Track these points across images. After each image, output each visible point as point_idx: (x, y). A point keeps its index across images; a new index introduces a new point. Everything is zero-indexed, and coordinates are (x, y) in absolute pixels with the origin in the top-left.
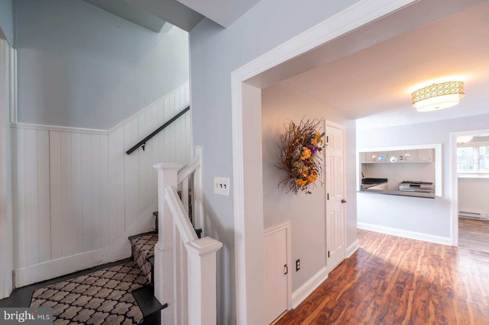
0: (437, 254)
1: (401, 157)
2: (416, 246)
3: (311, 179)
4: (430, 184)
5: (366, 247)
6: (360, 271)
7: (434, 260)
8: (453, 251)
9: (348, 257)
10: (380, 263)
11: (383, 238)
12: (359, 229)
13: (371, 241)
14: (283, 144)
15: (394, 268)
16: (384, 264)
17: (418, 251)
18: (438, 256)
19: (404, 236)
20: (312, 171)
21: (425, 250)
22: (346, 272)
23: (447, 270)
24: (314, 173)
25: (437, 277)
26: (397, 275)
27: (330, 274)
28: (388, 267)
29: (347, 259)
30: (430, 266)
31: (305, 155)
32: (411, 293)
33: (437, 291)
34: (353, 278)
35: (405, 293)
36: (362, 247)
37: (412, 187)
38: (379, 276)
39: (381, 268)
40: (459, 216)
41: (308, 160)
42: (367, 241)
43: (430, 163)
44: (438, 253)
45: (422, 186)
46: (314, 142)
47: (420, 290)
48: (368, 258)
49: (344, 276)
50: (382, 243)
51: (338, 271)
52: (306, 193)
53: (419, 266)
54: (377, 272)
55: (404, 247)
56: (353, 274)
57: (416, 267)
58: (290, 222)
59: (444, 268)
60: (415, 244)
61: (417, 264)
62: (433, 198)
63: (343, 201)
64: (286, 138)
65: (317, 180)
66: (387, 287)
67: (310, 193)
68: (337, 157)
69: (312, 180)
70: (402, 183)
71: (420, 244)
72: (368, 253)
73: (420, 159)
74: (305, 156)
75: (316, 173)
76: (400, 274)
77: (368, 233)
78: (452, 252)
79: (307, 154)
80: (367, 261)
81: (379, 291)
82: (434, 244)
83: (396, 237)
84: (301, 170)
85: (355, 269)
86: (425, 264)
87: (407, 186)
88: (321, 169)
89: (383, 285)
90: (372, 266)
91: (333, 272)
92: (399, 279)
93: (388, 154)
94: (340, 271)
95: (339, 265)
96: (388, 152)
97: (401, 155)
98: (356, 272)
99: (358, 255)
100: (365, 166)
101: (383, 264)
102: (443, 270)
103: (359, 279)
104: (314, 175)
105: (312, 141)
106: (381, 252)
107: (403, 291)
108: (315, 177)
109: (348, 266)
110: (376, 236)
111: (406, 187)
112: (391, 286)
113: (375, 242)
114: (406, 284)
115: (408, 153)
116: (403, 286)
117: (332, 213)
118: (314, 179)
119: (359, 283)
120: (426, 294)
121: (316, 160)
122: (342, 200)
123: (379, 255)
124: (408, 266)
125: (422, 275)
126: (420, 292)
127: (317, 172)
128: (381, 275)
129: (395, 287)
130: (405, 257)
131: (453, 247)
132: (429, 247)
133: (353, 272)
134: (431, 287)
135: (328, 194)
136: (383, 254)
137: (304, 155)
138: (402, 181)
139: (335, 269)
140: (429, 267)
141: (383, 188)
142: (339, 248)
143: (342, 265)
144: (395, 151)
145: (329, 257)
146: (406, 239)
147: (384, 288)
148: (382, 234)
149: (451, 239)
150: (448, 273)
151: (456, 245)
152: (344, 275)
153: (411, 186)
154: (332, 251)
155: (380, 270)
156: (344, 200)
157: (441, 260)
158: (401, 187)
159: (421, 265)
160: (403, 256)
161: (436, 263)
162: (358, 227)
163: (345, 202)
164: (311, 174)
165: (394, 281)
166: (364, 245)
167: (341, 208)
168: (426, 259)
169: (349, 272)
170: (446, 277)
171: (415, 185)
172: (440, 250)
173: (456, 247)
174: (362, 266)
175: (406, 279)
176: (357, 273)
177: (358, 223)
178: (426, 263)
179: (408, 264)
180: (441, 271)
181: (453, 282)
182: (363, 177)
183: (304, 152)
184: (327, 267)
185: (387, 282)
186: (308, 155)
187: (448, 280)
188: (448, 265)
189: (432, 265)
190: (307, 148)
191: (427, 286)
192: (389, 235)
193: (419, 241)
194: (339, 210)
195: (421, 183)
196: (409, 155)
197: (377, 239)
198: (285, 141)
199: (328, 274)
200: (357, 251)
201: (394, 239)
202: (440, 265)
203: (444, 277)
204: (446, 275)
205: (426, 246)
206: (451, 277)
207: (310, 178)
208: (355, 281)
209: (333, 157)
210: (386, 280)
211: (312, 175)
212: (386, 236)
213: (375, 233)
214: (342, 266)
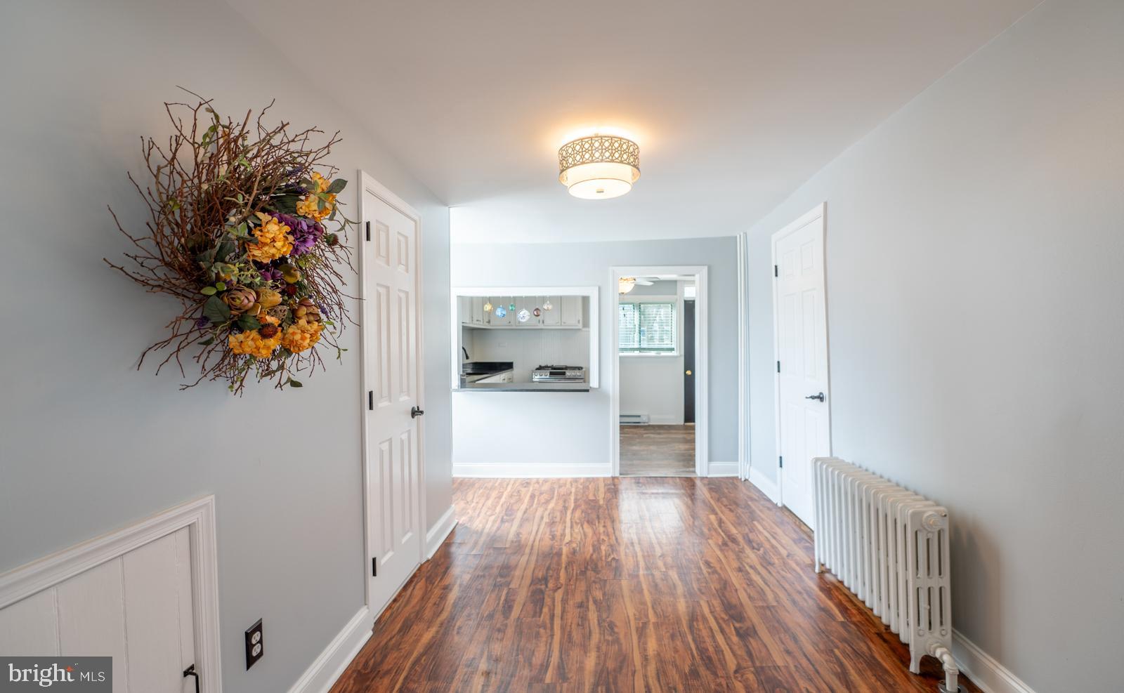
0: (594, 498)
1: (537, 309)
2: (563, 490)
3: (298, 337)
4: (580, 368)
5: (471, 519)
6: (458, 582)
7: (590, 511)
8: (614, 485)
9: (430, 556)
10: (501, 548)
11: (506, 490)
12: (458, 478)
13: (482, 501)
14: (158, 183)
15: (527, 550)
16: (509, 548)
17: (565, 501)
18: (596, 501)
19: (542, 476)
20: (303, 311)
21: (576, 495)
22: (422, 598)
23: (609, 524)
24: (312, 318)
25: (596, 543)
26: (532, 566)
27: (377, 623)
28: (514, 553)
29: (428, 561)
30: (586, 525)
31: (269, 241)
32: (559, 595)
33: (598, 574)
34: (440, 609)
35: (548, 601)
36: (463, 520)
37: (553, 377)
38: (499, 579)
39: (501, 560)
40: (620, 423)
41: (280, 263)
42: (474, 504)
43: (579, 329)
44: (594, 495)
45: (568, 373)
46: (308, 207)
47: (571, 583)
48: (476, 543)
49: (418, 613)
50: (503, 500)
51: (402, 605)
52: (279, 385)
53: (568, 531)
54: (495, 571)
55: (543, 499)
56: (441, 598)
57: (563, 535)
58: (210, 499)
59: (604, 522)
60: (560, 487)
61: (565, 527)
62: (588, 391)
63: (416, 412)
64: (174, 158)
65: (322, 340)
66: (514, 601)
67: (296, 384)
68: (399, 290)
69: (303, 339)
70: (537, 369)
71: (568, 485)
72: (477, 532)
73: (564, 323)
74: (265, 244)
75: (318, 315)
76: (537, 561)
77: (477, 485)
78: (613, 488)
79: (274, 240)
80: (474, 552)
81: (499, 617)
82: (588, 479)
83: (528, 481)
84: (251, 298)
85: (446, 582)
86: (577, 523)
87: (545, 375)
88: (340, 308)
89: (506, 600)
90: (484, 562)
91: (388, 614)
92: (536, 572)
93: (514, 303)
94: (408, 602)
95: (405, 588)
96: (515, 298)
97: (537, 306)
98: (447, 589)
99: (453, 543)
100: (471, 333)
101: (505, 548)
102: (604, 526)
103: (455, 605)
104: (309, 322)
105: (299, 204)
106: (503, 521)
107: (544, 598)
108: (316, 332)
109: (430, 580)
110: (493, 488)
111: (543, 377)
112: (522, 596)
113: (489, 503)
114: (549, 578)
115: (548, 302)
116: (543, 587)
117: (385, 447)
118: (312, 335)
119: (454, 619)
120: (582, 586)
121: (322, 279)
122: (413, 408)
123: (498, 529)
124: (551, 537)
125: (573, 549)
126: (573, 587)
127: (323, 316)
128: (502, 576)
129: (529, 594)
130: (546, 520)
131: (613, 478)
132: (581, 487)
133: (442, 591)
134: (589, 567)
135: (371, 394)
136: (506, 524)
137: (263, 240)
138: (538, 367)
139: (395, 601)
140: (583, 528)
141: (506, 381)
142: (404, 540)
143: (413, 584)
144: (526, 297)
145: (374, 574)
146: (546, 481)
147: (508, 607)
148: (503, 479)
149: (610, 465)
150: (610, 530)
151: (617, 474)
152: (417, 608)
153: (551, 374)
154: (385, 553)
155: (500, 564)
156: (418, 407)
157: (600, 507)
158: (536, 378)
159: (572, 527)
160: (542, 518)
161: (594, 516)
162: (455, 475)
163: (422, 412)
164: (300, 318)
165: (527, 581)
166: (468, 513)
167: (409, 432)
168: (578, 514)
169: (429, 599)
170: (609, 539)
171: (558, 372)
172: (597, 489)
173: (617, 478)
174: (462, 568)
175: (548, 569)
176: (451, 590)
177: (455, 465)
178: (578, 521)
179: (551, 531)
180: (602, 529)
181: (619, 544)
182: (467, 358)
183: (261, 231)
184: (368, 608)
185: (513, 589)
186: (279, 244)
187: (612, 543)
188: (609, 515)
189: (588, 522)
190: (275, 219)
191: (583, 570)
192: (516, 480)
193: (566, 480)
194: (405, 437)
195: (567, 368)
196: (550, 307)
197: (494, 494)
198: (167, 170)
199: (373, 626)
200: (452, 533)
201: (525, 487)
202: (598, 517)
203: (606, 539)
204: (608, 535)
205: (577, 488)
206: (615, 536)
207: (294, 334)
208: (444, 615)
209: (387, 288)
210: (512, 586)
211: (303, 322)
212: (512, 482)
213: (490, 479)
214: (416, 584)
